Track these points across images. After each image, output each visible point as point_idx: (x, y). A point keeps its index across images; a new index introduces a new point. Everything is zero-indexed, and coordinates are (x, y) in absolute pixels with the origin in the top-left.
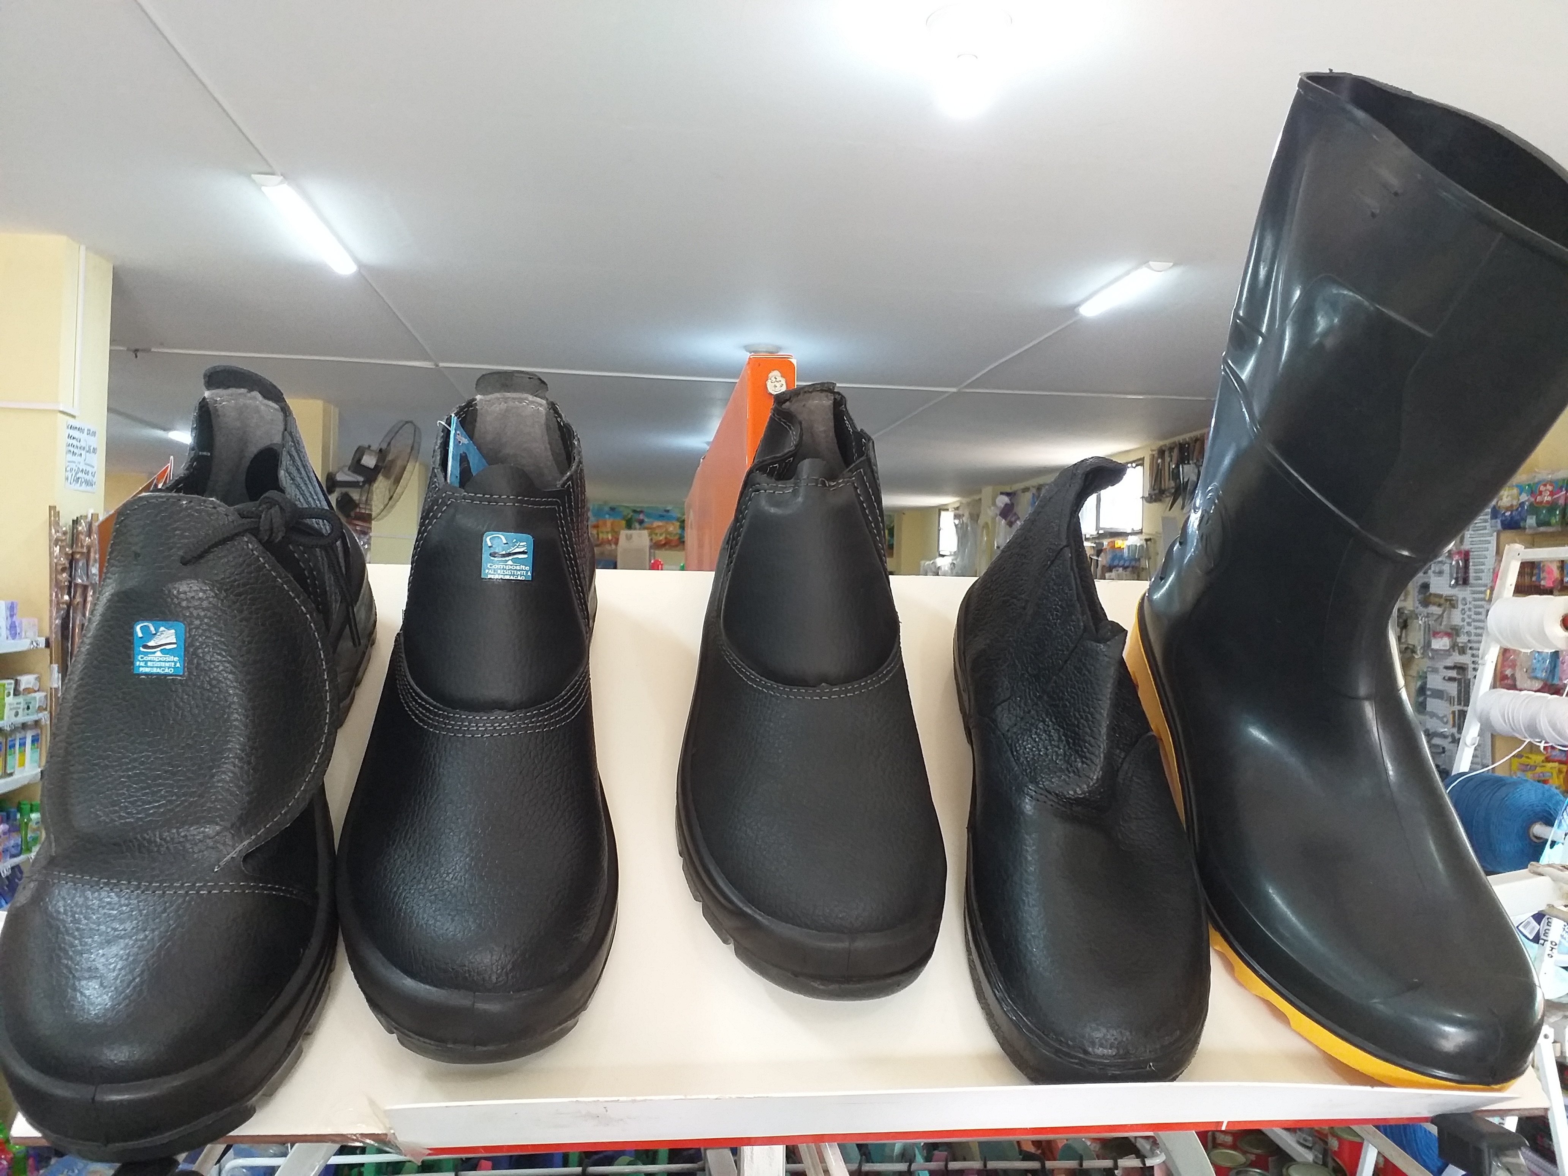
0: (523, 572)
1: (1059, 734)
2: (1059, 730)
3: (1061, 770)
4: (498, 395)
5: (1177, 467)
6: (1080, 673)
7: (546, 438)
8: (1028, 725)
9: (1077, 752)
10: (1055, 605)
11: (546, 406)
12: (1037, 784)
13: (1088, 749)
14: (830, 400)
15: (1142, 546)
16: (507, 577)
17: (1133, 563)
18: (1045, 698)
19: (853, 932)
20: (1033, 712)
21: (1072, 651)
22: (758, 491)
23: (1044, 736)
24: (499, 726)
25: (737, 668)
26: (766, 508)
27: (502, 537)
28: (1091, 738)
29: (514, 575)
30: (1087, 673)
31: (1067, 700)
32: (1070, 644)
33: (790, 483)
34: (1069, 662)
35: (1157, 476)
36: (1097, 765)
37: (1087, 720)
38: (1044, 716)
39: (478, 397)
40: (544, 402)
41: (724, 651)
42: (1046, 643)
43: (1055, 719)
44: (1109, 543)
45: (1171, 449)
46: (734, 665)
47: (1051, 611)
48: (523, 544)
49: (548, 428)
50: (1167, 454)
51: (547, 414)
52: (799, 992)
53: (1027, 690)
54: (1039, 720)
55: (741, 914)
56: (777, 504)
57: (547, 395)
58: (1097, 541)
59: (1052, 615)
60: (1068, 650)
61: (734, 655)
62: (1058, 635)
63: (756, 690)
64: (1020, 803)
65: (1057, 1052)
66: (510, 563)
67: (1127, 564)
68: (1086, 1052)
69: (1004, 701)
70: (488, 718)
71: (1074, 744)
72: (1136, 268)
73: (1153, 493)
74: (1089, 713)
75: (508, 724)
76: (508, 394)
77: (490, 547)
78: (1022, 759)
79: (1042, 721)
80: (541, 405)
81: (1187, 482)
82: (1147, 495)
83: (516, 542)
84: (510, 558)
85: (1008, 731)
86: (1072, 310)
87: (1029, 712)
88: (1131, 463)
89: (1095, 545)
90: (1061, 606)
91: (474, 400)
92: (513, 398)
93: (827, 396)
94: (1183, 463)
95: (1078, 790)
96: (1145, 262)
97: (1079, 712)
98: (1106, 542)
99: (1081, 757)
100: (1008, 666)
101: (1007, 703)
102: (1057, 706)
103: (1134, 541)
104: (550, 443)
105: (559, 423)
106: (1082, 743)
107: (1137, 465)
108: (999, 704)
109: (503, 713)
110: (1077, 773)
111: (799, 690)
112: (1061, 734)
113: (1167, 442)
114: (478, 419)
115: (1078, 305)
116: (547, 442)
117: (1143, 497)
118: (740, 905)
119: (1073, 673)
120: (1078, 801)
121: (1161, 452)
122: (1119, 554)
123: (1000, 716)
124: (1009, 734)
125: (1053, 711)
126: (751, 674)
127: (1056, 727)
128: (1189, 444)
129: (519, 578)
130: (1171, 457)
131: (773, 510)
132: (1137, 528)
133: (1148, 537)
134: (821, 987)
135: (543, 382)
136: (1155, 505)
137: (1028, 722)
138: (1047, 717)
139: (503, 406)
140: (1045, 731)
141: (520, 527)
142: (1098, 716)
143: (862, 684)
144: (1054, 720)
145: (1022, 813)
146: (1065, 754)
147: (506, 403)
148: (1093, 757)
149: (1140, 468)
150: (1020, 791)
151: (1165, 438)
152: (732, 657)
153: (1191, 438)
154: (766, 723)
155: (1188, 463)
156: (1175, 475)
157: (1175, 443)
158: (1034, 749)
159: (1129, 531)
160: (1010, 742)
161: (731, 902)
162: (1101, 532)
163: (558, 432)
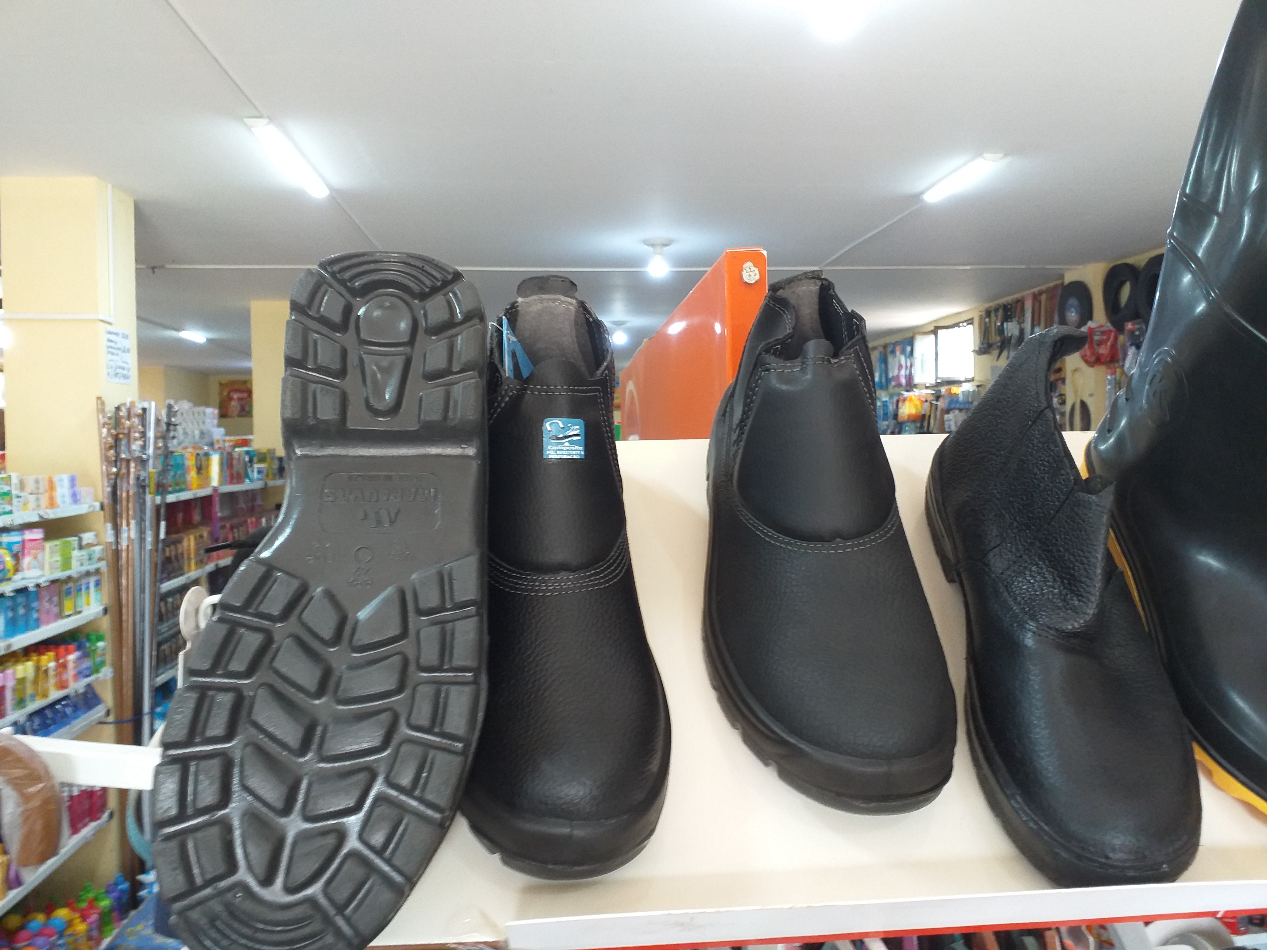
0: (576, 451)
1: (1053, 575)
2: (1053, 572)
3: (1059, 608)
4: (534, 297)
5: (1002, 324)
6: (1074, 522)
7: (574, 333)
8: (1021, 568)
9: (1072, 592)
10: (1041, 461)
11: (576, 304)
12: (1037, 621)
13: (1084, 589)
14: (816, 285)
15: (974, 391)
16: (565, 457)
17: (967, 406)
18: (1038, 544)
19: (889, 757)
20: (1025, 557)
21: (1064, 502)
22: (768, 370)
23: (1038, 578)
24: (565, 585)
25: (754, 526)
26: (778, 386)
27: (560, 423)
28: (1086, 579)
29: (570, 455)
30: (1080, 521)
31: (1061, 545)
32: (1061, 496)
33: (798, 362)
34: (1061, 511)
35: (985, 332)
36: (1092, 603)
37: (1083, 563)
38: (1037, 559)
39: (520, 300)
40: (574, 301)
41: (739, 511)
42: (1034, 495)
43: (1049, 562)
44: (946, 390)
45: (996, 310)
46: (750, 523)
47: (1037, 466)
48: (576, 428)
49: (576, 323)
50: (993, 315)
51: (577, 311)
52: (842, 810)
53: (1018, 537)
54: (1031, 563)
55: (784, 743)
56: (787, 381)
57: (576, 295)
58: (936, 389)
59: (1039, 470)
60: (1059, 501)
61: (749, 514)
62: (1047, 487)
63: (773, 545)
64: (1023, 638)
65: (1079, 857)
66: (567, 444)
67: (962, 407)
68: (1107, 858)
69: (995, 547)
70: (556, 579)
71: (1070, 584)
72: (973, 159)
73: (982, 346)
74: (1084, 557)
75: (572, 583)
76: (544, 296)
77: (549, 431)
78: (1019, 599)
79: (1035, 565)
80: (571, 304)
81: (1011, 337)
82: (977, 349)
83: (571, 426)
84: (567, 440)
85: (1002, 573)
86: (917, 197)
87: (1021, 557)
88: (962, 322)
89: (933, 392)
90: (1048, 462)
91: (516, 302)
92: (549, 300)
93: (815, 283)
94: (1007, 321)
95: (1074, 624)
96: (980, 155)
97: (1074, 556)
98: (943, 390)
99: (1078, 595)
100: (995, 516)
101: (998, 549)
102: (1049, 551)
103: (968, 387)
104: (577, 337)
105: (587, 319)
106: (1078, 584)
107: (968, 324)
108: (991, 550)
109: (567, 573)
110: (1075, 610)
111: (815, 545)
112: (1055, 575)
113: (993, 304)
114: (519, 318)
115: (922, 193)
116: (574, 335)
117: (974, 351)
118: (784, 735)
119: (1066, 522)
120: (1074, 635)
121: (988, 313)
122: (955, 399)
123: (993, 560)
124: (1004, 576)
125: (1045, 555)
126: (769, 532)
127: (1050, 569)
128: (1011, 305)
129: (575, 457)
130: (996, 316)
131: (784, 387)
132: (970, 376)
133: (979, 383)
134: (862, 805)
135: (573, 284)
136: (984, 357)
137: (1021, 566)
138: (1041, 561)
139: (540, 306)
140: (1039, 574)
141: (574, 413)
142: (1092, 560)
143: (872, 538)
144: (1047, 563)
145: (1026, 646)
146: (1060, 592)
147: (541, 303)
148: (1088, 595)
149: (970, 326)
150: (1022, 626)
151: (992, 301)
152: (747, 517)
153: (1013, 300)
154: (788, 575)
155: (1011, 321)
156: (1001, 331)
157: (998, 305)
158: (1030, 590)
159: (963, 379)
160: (1005, 583)
161: (774, 732)
162: (939, 381)
163: (586, 327)
